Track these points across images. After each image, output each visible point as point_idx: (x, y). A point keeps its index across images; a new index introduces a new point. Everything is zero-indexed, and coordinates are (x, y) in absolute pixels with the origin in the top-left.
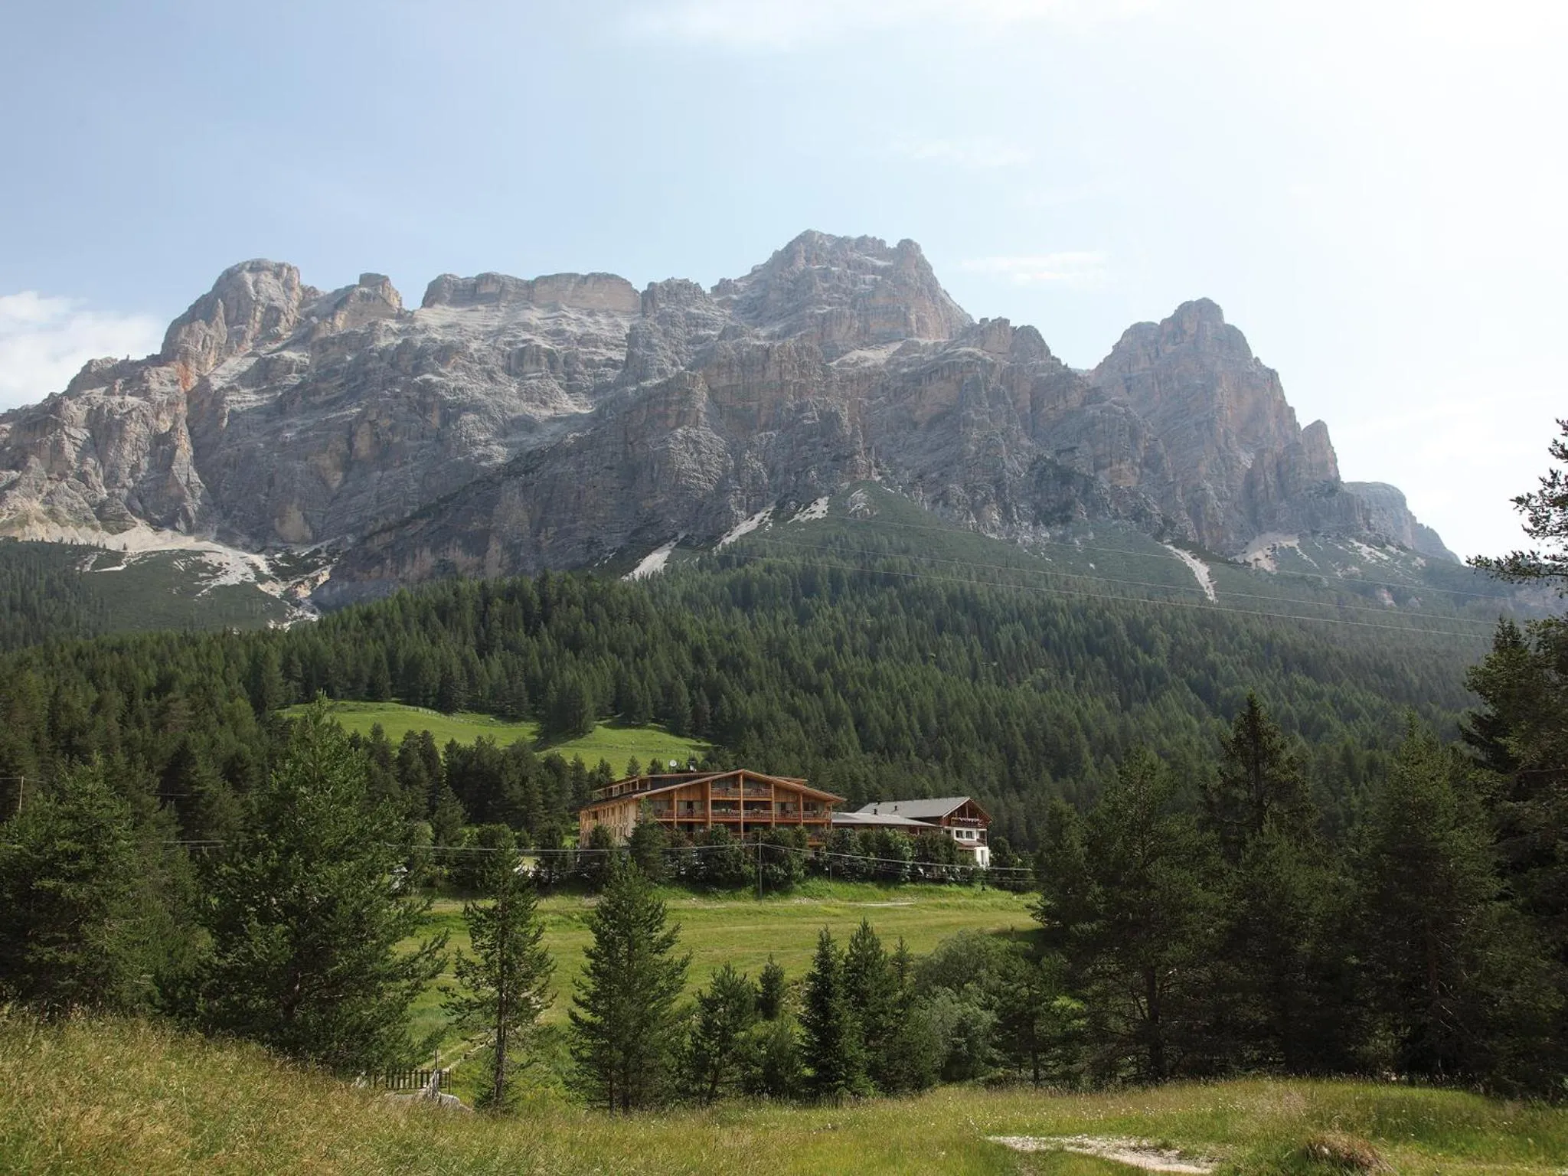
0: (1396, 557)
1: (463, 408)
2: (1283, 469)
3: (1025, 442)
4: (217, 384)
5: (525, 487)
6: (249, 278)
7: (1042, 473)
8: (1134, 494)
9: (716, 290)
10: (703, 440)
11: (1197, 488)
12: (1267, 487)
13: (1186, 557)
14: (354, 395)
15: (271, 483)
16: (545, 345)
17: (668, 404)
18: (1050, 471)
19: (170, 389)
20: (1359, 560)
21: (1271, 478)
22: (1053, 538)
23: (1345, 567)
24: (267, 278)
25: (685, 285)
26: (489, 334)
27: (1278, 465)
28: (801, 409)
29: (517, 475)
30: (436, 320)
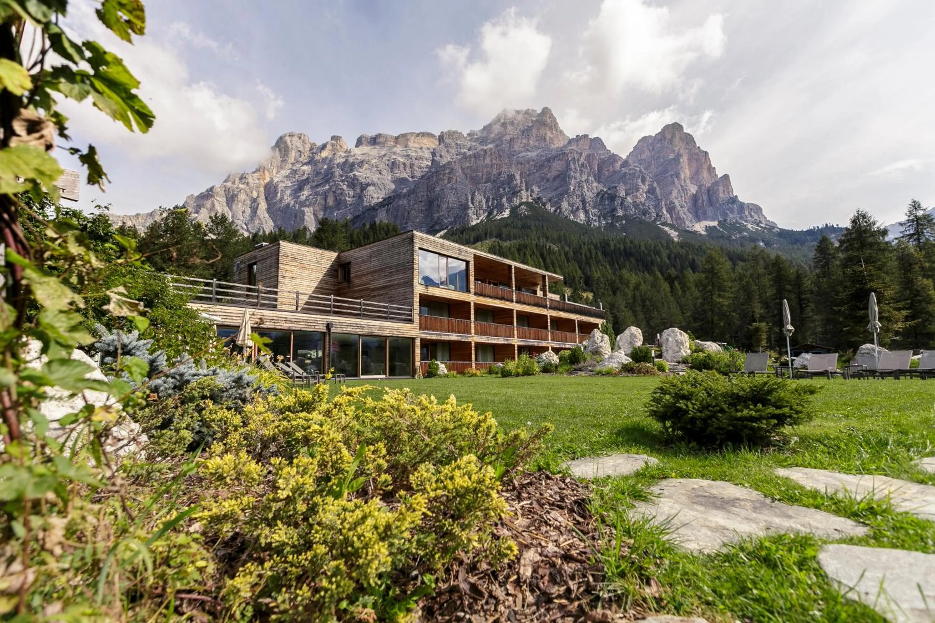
0: (765, 228)
1: (368, 185)
2: (711, 192)
3: (595, 184)
4: (276, 180)
5: (388, 211)
6: (288, 139)
7: (602, 198)
8: (644, 205)
9: (469, 135)
10: (459, 188)
11: (671, 202)
12: (703, 201)
13: (667, 229)
14: (327, 182)
15: (296, 217)
16: (402, 160)
17: (444, 174)
18: (606, 196)
19: (257, 181)
20: (747, 230)
21: (705, 197)
22: (607, 223)
23: (741, 233)
24: (295, 139)
25: (455, 132)
26: (380, 157)
27: (709, 191)
28: (500, 174)
29: (384, 206)
30: (359, 152)
